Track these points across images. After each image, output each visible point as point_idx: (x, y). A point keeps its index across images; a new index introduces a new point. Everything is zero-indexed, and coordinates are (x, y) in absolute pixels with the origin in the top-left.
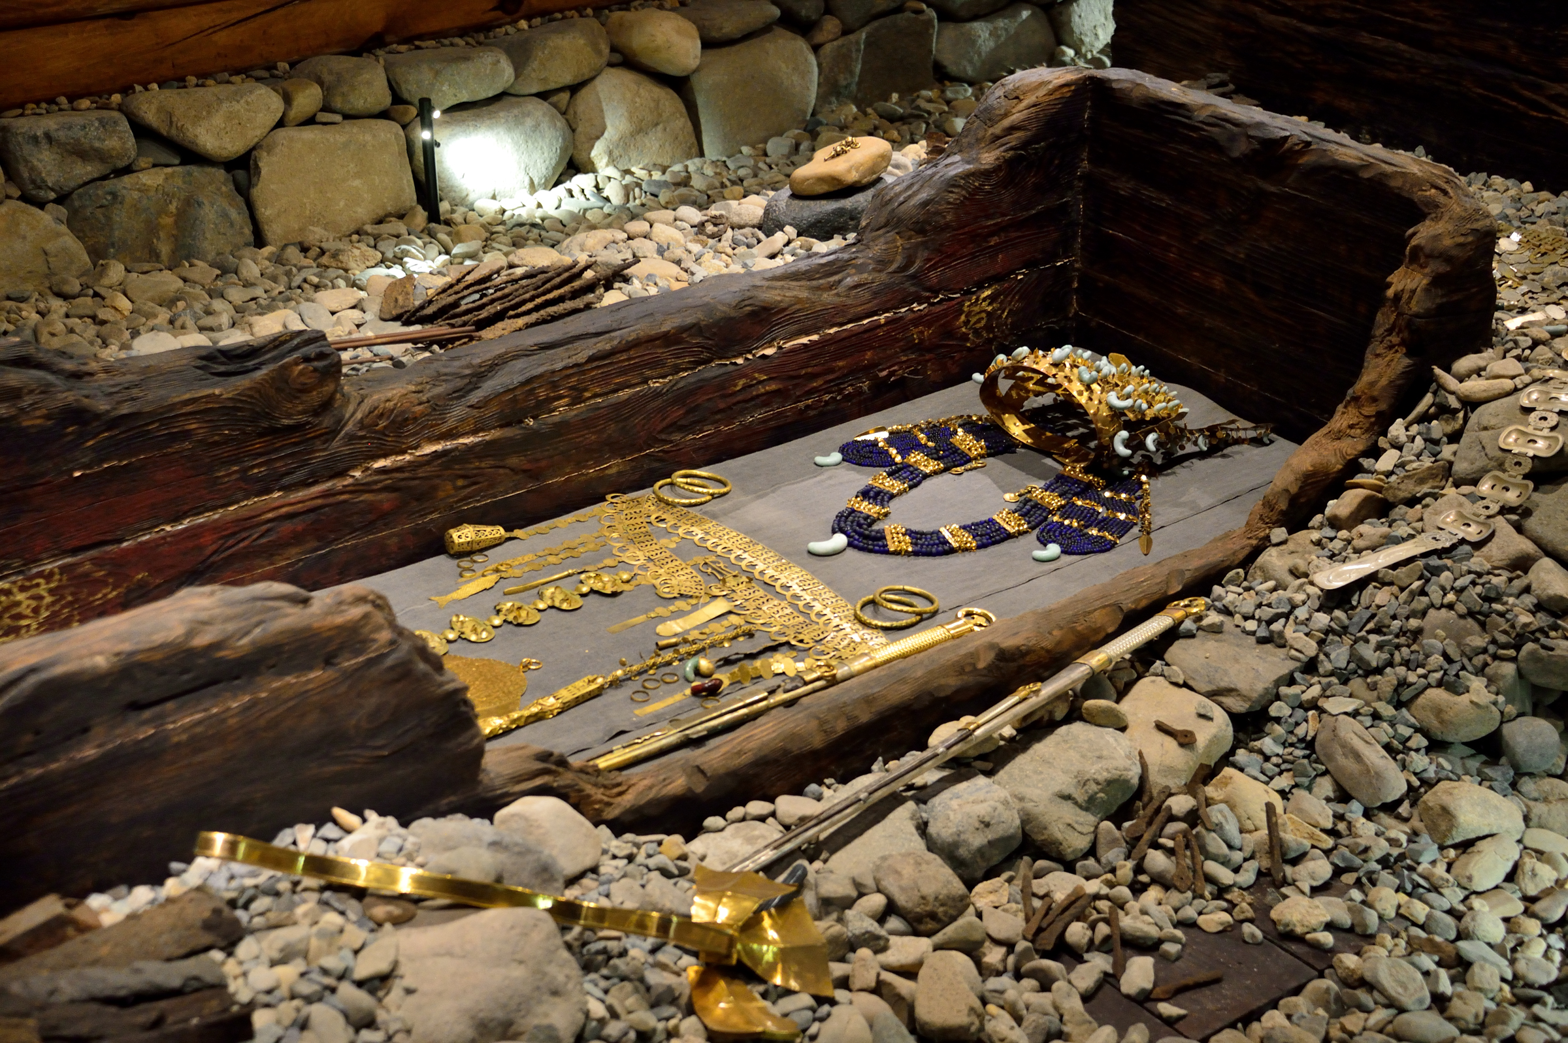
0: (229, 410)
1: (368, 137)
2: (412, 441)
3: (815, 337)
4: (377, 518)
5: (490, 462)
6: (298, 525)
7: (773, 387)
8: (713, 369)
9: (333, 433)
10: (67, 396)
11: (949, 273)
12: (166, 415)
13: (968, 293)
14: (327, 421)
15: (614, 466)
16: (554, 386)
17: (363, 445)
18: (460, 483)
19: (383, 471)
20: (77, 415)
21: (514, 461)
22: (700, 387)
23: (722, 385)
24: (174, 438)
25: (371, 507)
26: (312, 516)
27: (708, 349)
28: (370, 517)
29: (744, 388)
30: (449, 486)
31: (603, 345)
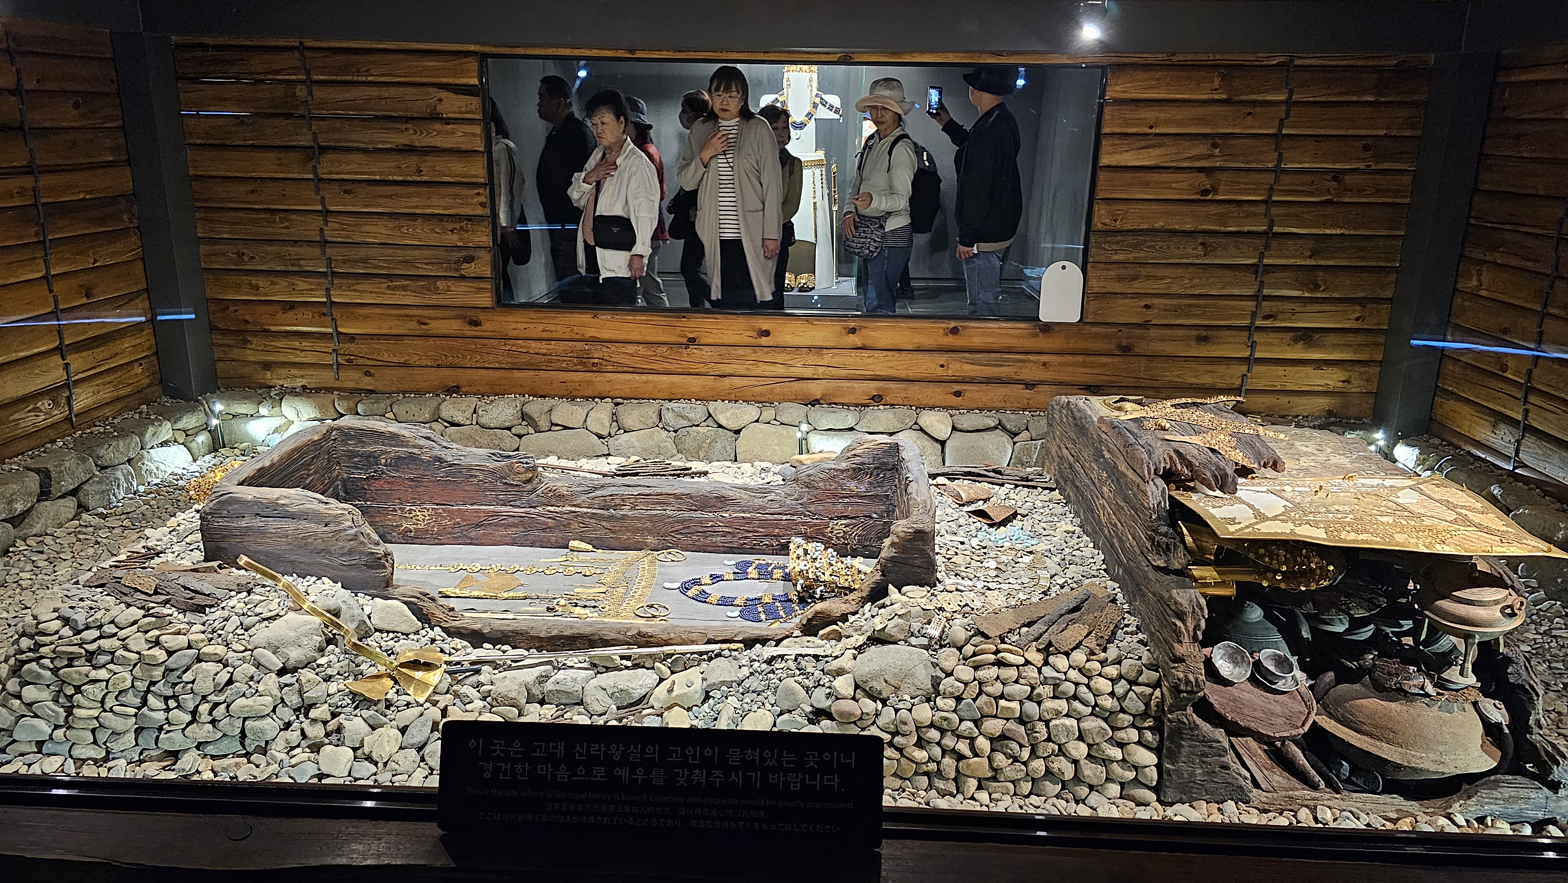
0: (492, 472)
1: (785, 432)
2: (561, 503)
3: (748, 515)
4: (546, 528)
5: (594, 521)
6: (516, 520)
7: (727, 530)
8: (698, 514)
9: (533, 491)
10: (438, 451)
11: (821, 508)
12: (470, 468)
13: (831, 519)
14: (529, 487)
15: (650, 539)
16: (623, 500)
17: (542, 499)
18: (581, 525)
19: (548, 511)
20: (440, 459)
21: (604, 524)
22: (690, 520)
23: (701, 522)
24: (472, 476)
25: (544, 523)
26: (521, 519)
27: (696, 506)
28: (544, 527)
29: (712, 526)
30: (576, 525)
31: (647, 491)
